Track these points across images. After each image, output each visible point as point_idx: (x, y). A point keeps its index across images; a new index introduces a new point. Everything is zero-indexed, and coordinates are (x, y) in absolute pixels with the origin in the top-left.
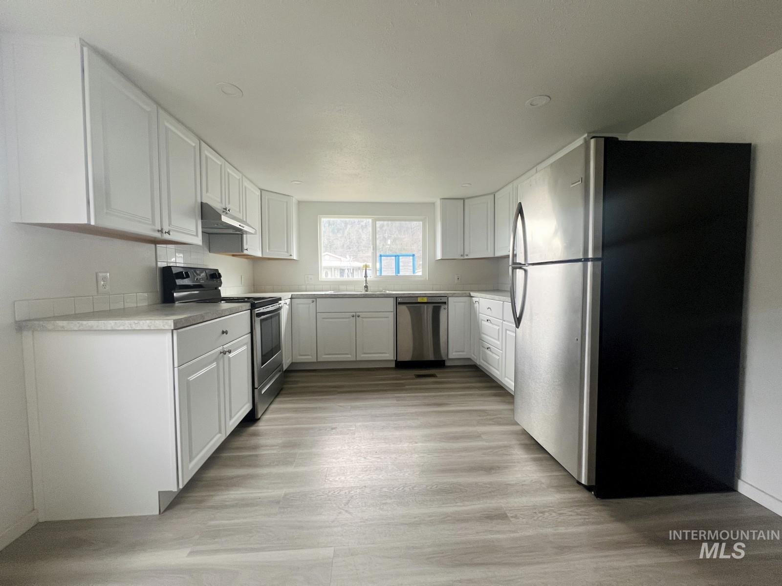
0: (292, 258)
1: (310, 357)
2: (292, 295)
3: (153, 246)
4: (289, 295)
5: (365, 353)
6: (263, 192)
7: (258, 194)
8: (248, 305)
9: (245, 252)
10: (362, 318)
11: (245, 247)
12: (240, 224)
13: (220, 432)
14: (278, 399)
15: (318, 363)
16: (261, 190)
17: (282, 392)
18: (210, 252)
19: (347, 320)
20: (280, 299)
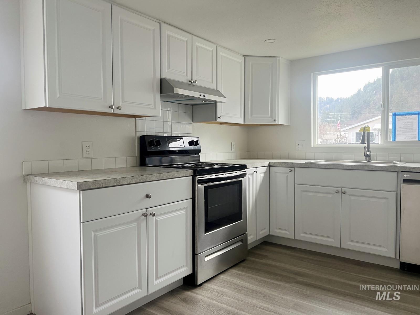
0: (277, 123)
1: (287, 232)
2: (270, 163)
3: (134, 119)
4: (266, 162)
5: (352, 241)
6: (246, 58)
7: (240, 61)
8: (190, 172)
9: (219, 120)
10: (350, 195)
11: (218, 115)
12: (200, 94)
13: (140, 287)
14: (233, 271)
15: (295, 240)
16: (245, 56)
17: (242, 264)
18: (193, 122)
19: (330, 196)
20: (244, 167)
